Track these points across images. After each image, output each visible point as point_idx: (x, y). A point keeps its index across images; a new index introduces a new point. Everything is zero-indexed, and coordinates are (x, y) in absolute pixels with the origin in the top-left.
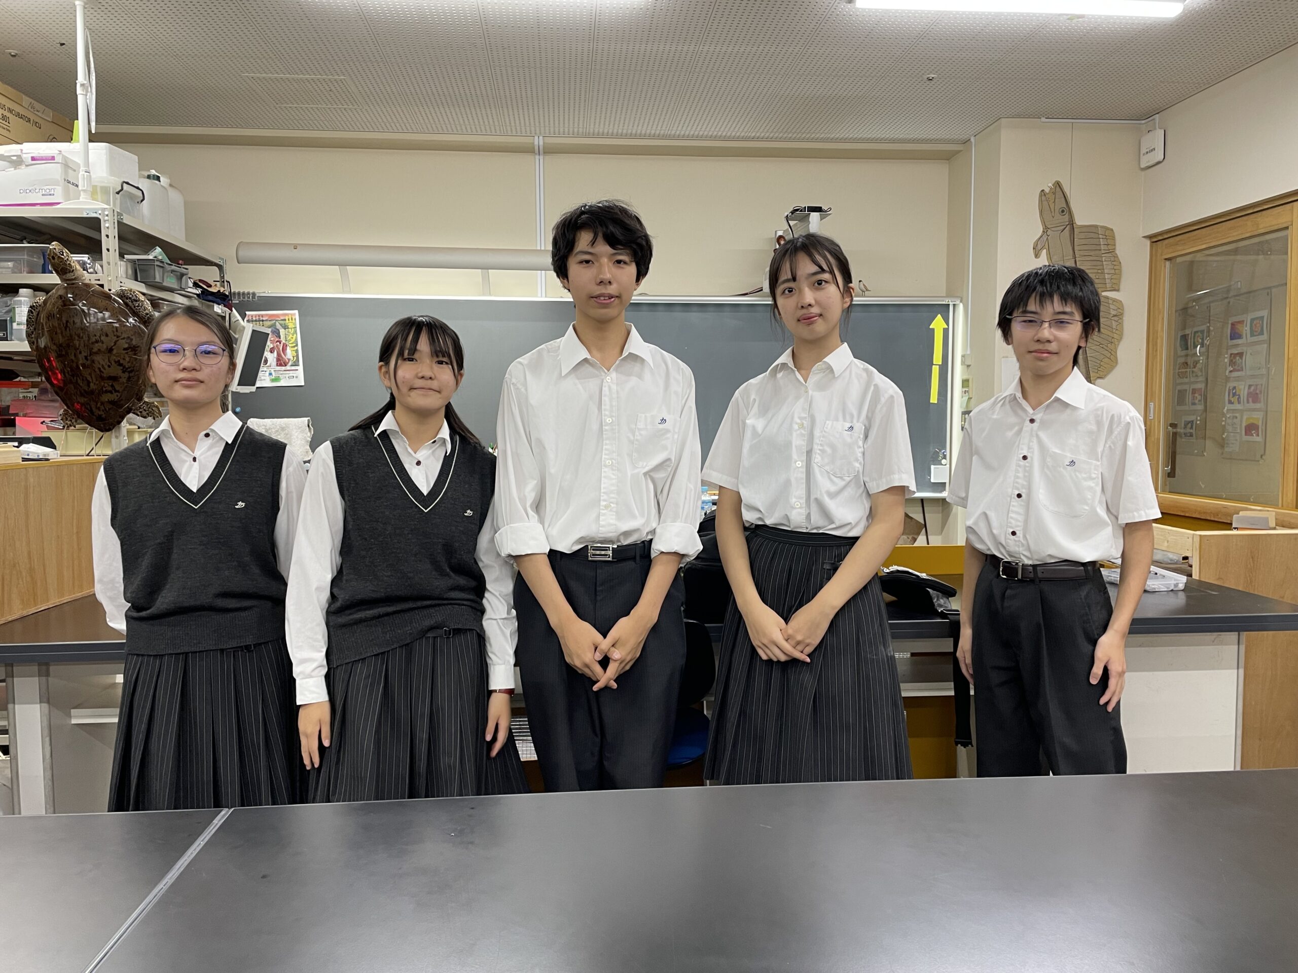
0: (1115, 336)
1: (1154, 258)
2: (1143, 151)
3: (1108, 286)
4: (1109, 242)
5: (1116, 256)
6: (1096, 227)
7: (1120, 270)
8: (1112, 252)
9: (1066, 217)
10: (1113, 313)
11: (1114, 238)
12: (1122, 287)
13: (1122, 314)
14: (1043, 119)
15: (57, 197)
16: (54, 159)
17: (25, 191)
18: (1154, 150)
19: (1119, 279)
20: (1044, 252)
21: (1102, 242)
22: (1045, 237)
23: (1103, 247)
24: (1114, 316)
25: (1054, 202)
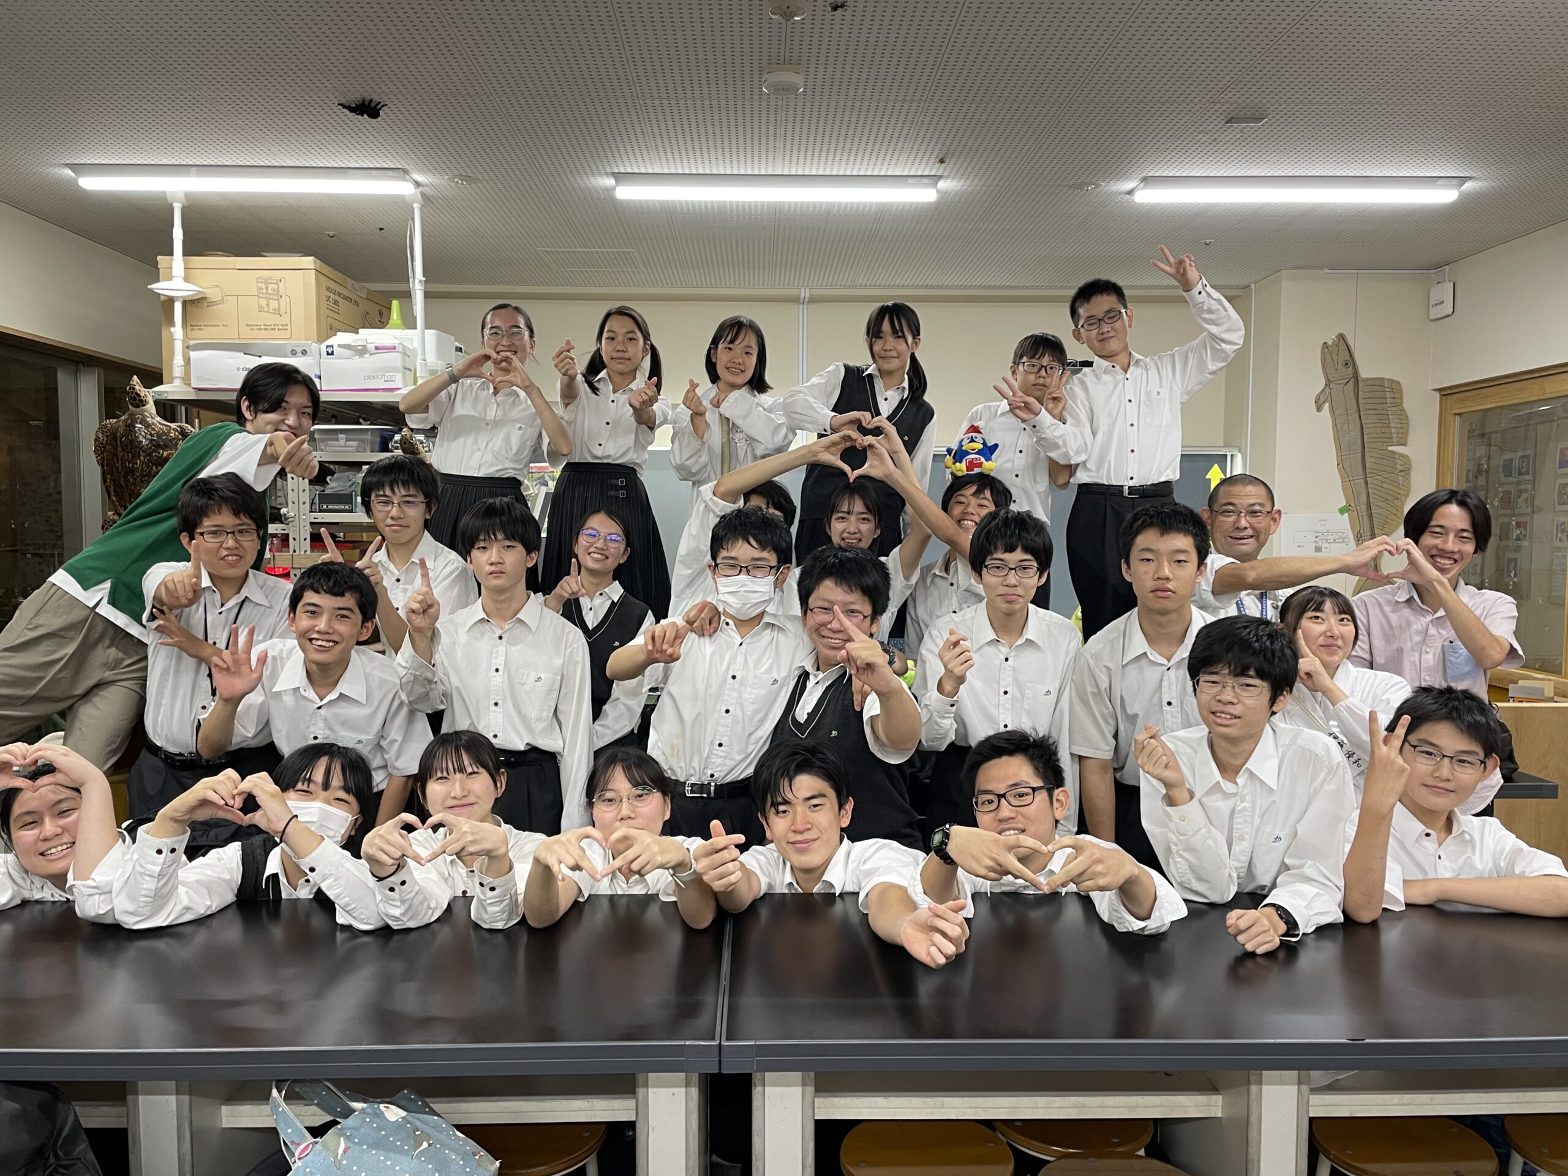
0: (1402, 492)
1: (1444, 413)
3: (1395, 440)
4: (1396, 395)
5: (1403, 410)
6: (1382, 379)
7: (1407, 424)
8: (1398, 405)
9: (1350, 370)
10: (1400, 468)
11: (1401, 391)
13: (1409, 470)
14: (1327, 271)
15: (398, 383)
16: (394, 348)
17: (369, 377)
18: (1443, 302)
19: (1407, 434)
20: (1327, 406)
21: (1388, 395)
22: (1327, 391)
23: (1389, 401)
24: (1401, 471)
25: (1337, 354)
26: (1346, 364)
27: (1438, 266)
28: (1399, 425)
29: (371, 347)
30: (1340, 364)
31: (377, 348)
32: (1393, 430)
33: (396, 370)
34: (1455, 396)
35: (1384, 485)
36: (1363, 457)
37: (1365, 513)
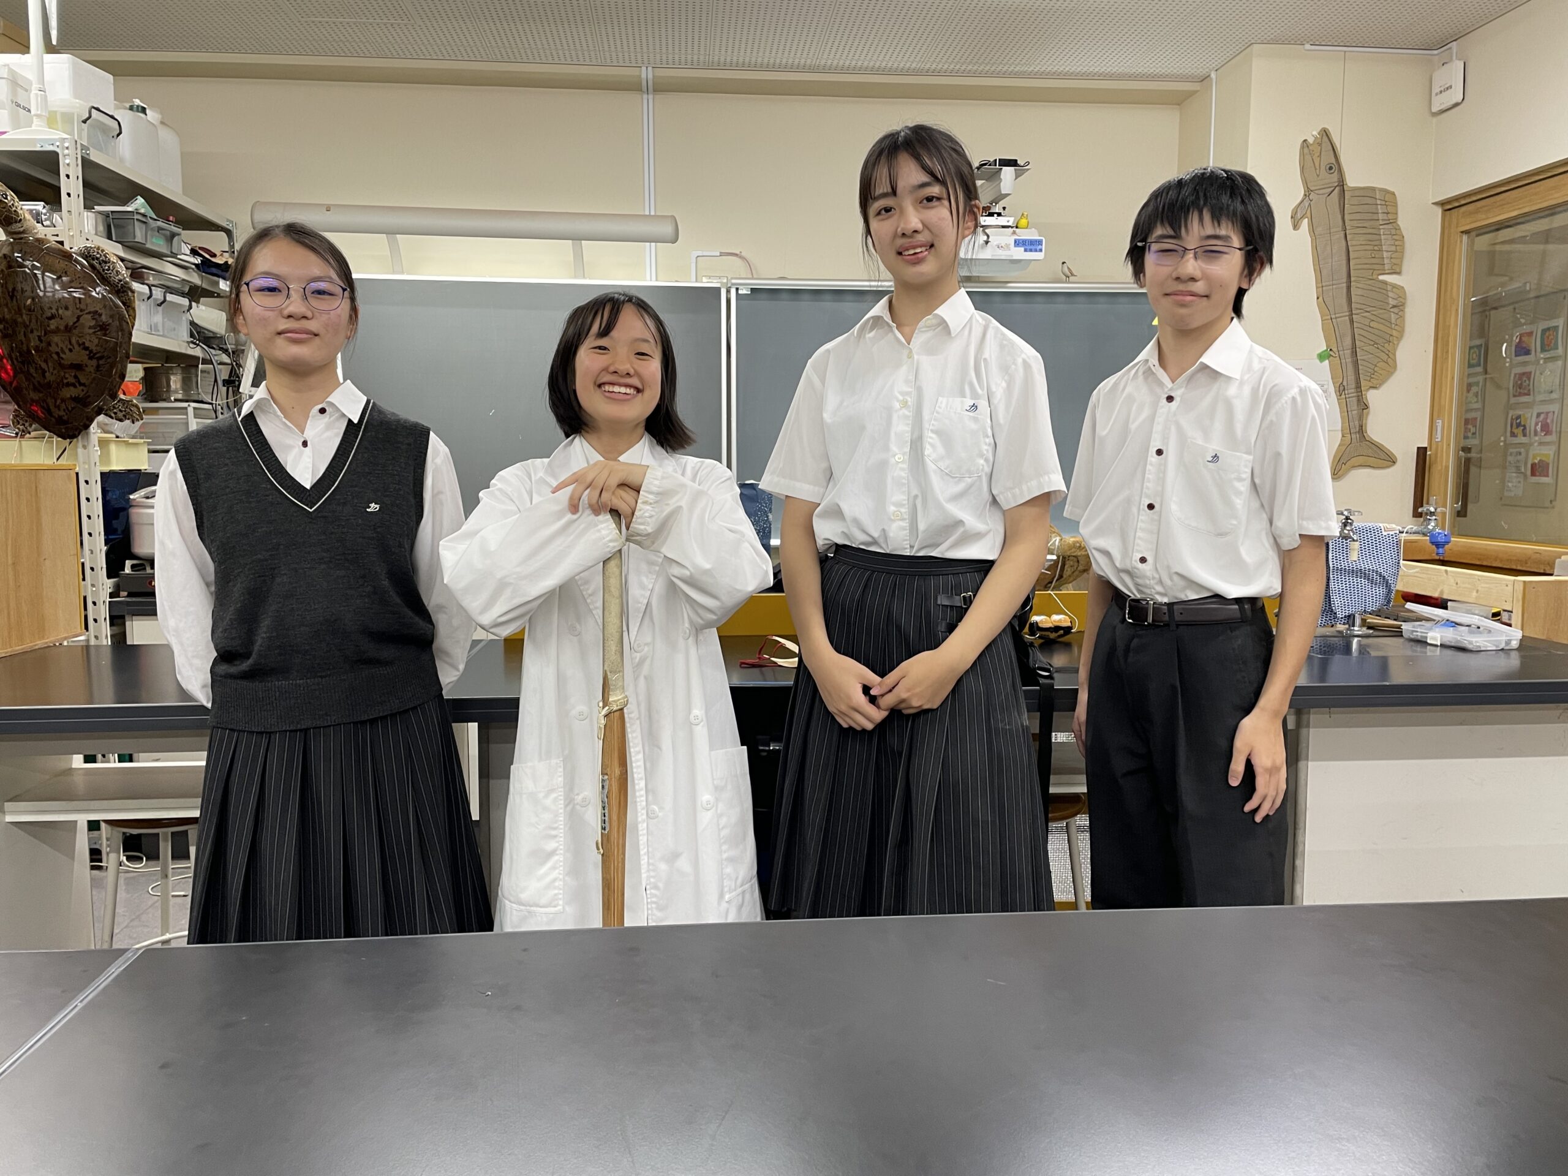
0: (1394, 333)
1: (1446, 231)
2: (1436, 89)
3: (1386, 267)
4: (1390, 209)
5: (1398, 229)
6: (1373, 189)
7: (1403, 246)
8: (1392, 222)
9: (1335, 177)
10: (1392, 302)
11: (1395, 205)
12: (1405, 267)
13: (1403, 305)
18: (1450, 87)
19: (1401, 259)
20: (1305, 223)
21: (1380, 209)
22: (1306, 203)
23: (1381, 217)
24: (1394, 307)
25: (1320, 156)
26: (1331, 168)
27: (1445, 43)
28: (1393, 248)
30: (1323, 167)
32: (1385, 255)
34: (1463, 209)
35: (1372, 324)
36: (1349, 288)
37: (1349, 360)
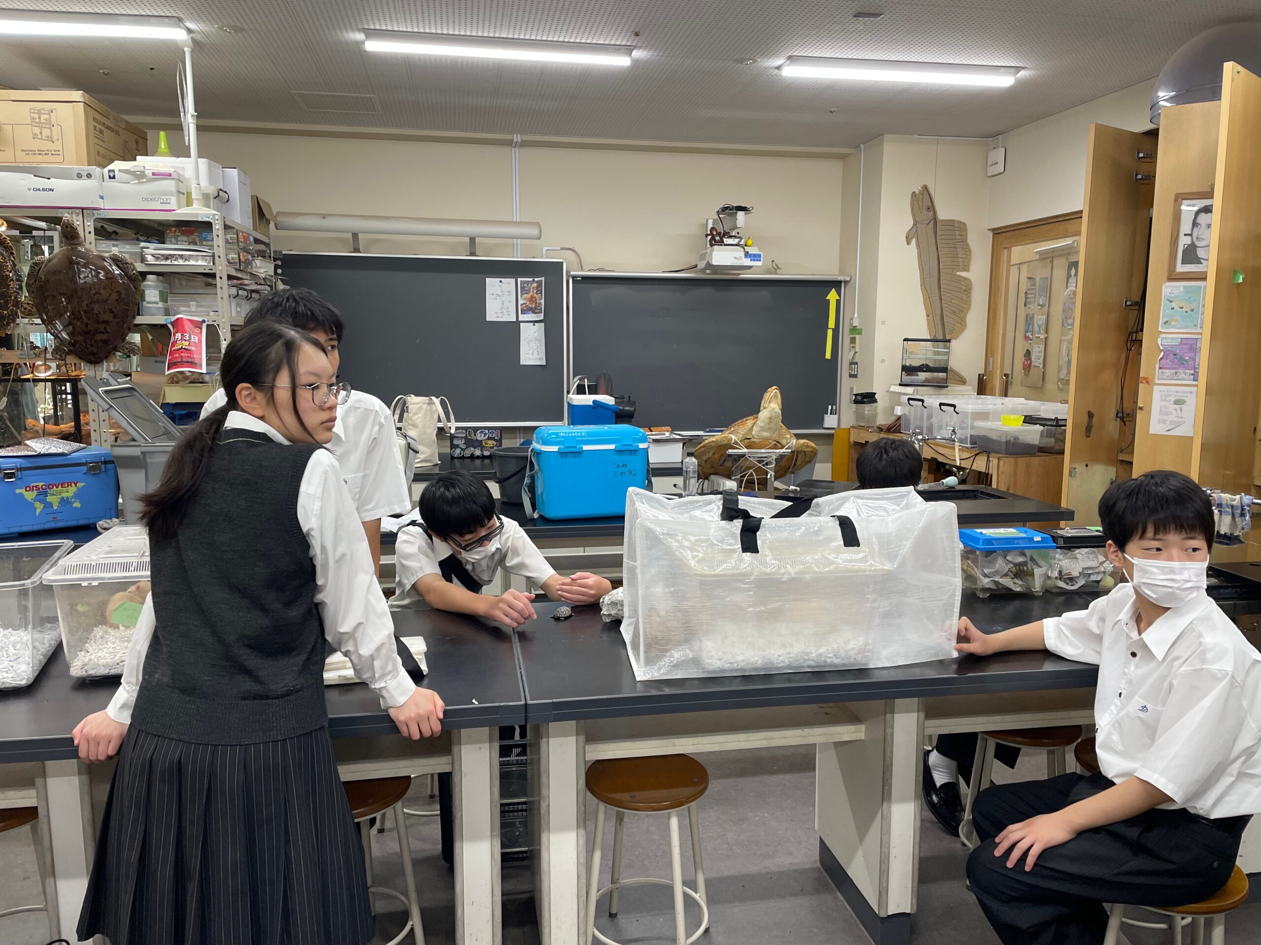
0: (965, 306)
1: (995, 247)
2: (990, 163)
4: (963, 233)
5: (967, 245)
6: (953, 221)
7: (970, 255)
8: (964, 241)
9: (931, 214)
11: (966, 230)
13: (970, 290)
14: (916, 136)
15: (173, 205)
16: (170, 175)
17: (147, 199)
18: (997, 163)
19: (969, 262)
20: (914, 241)
21: (957, 233)
22: (915, 229)
23: (958, 237)
24: (965, 291)
25: (922, 201)
26: (929, 209)
27: (994, 135)
28: (964, 256)
29: (149, 173)
30: (924, 209)
31: (154, 174)
32: (960, 260)
33: (171, 194)
34: (1004, 234)
35: (953, 301)
36: (939, 279)
37: (939, 322)
